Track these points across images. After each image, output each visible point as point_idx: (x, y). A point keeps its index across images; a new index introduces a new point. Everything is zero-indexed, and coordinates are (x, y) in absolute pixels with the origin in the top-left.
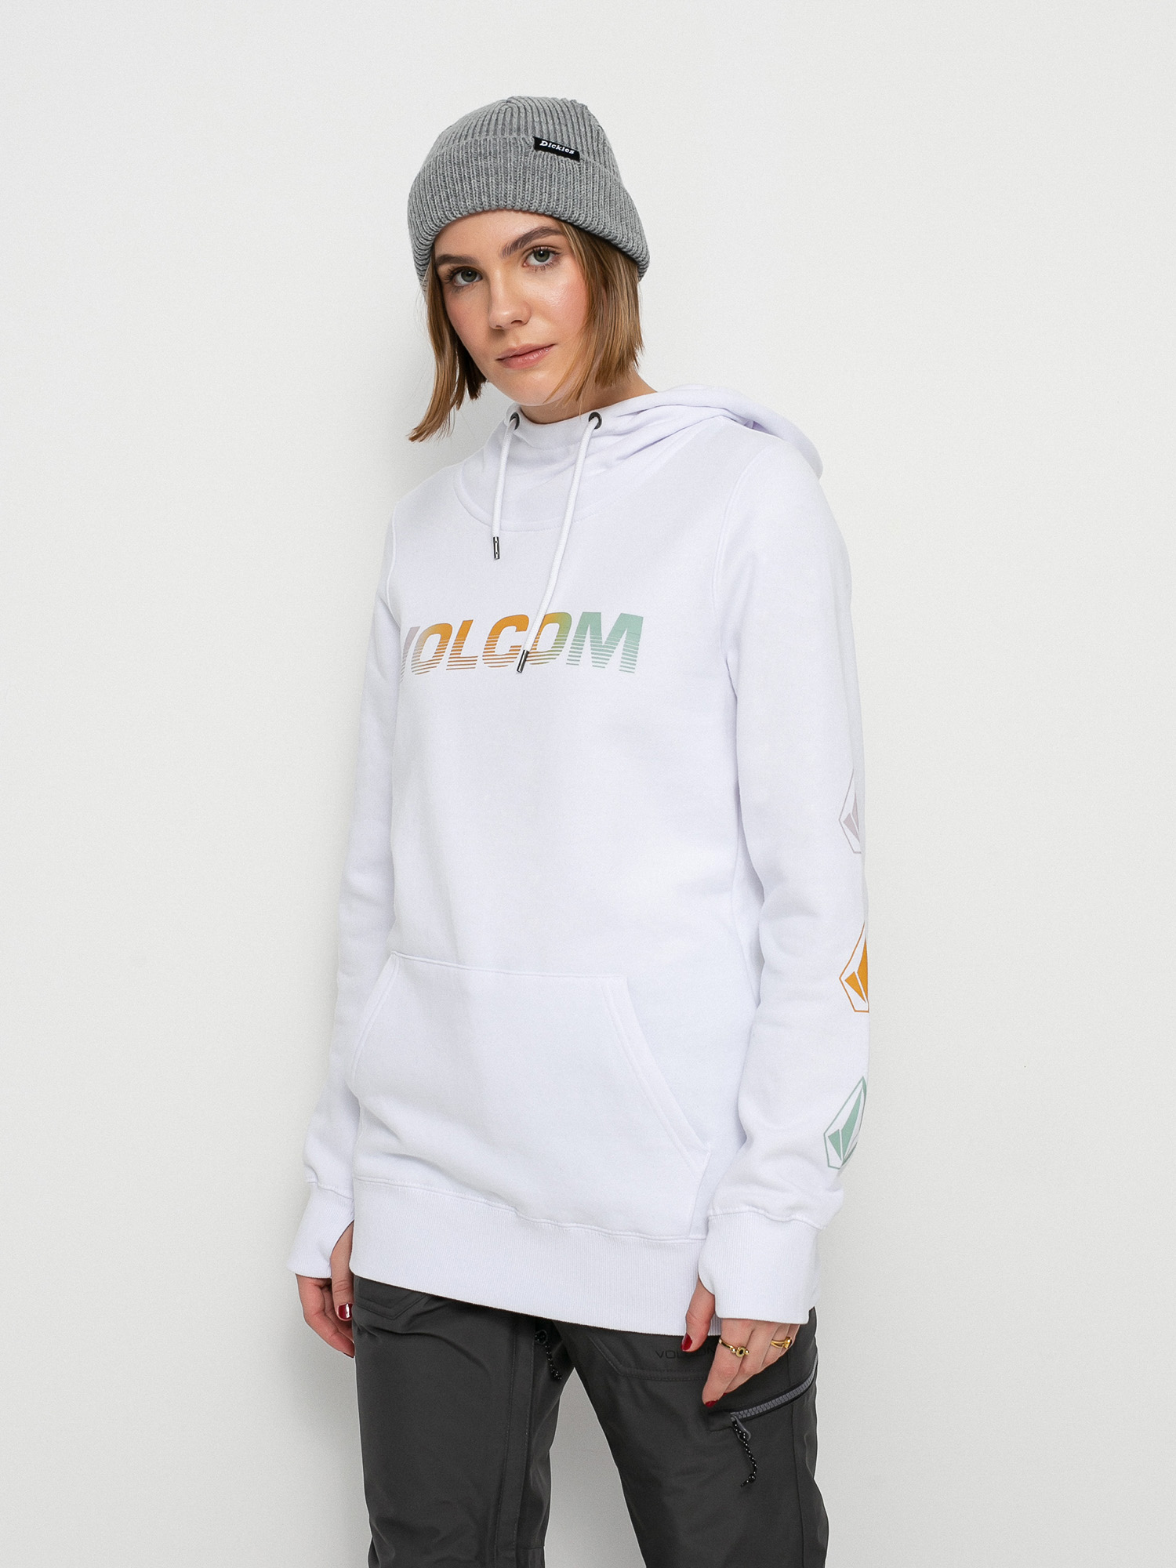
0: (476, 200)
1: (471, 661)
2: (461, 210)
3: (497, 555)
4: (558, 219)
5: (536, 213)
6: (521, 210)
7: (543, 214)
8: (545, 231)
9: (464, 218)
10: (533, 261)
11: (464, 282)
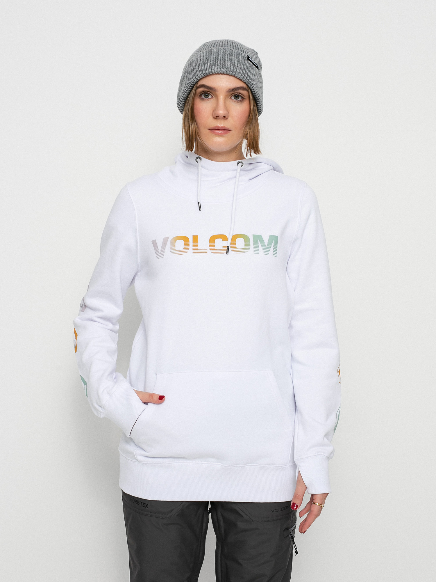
0: (225, 69)
1: (205, 252)
2: (219, 71)
3: (200, 209)
4: (248, 86)
5: (243, 81)
6: (238, 79)
7: (245, 83)
8: (243, 88)
9: (218, 74)
10: (233, 98)
11: (204, 98)
